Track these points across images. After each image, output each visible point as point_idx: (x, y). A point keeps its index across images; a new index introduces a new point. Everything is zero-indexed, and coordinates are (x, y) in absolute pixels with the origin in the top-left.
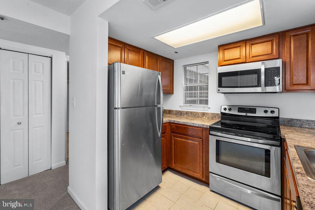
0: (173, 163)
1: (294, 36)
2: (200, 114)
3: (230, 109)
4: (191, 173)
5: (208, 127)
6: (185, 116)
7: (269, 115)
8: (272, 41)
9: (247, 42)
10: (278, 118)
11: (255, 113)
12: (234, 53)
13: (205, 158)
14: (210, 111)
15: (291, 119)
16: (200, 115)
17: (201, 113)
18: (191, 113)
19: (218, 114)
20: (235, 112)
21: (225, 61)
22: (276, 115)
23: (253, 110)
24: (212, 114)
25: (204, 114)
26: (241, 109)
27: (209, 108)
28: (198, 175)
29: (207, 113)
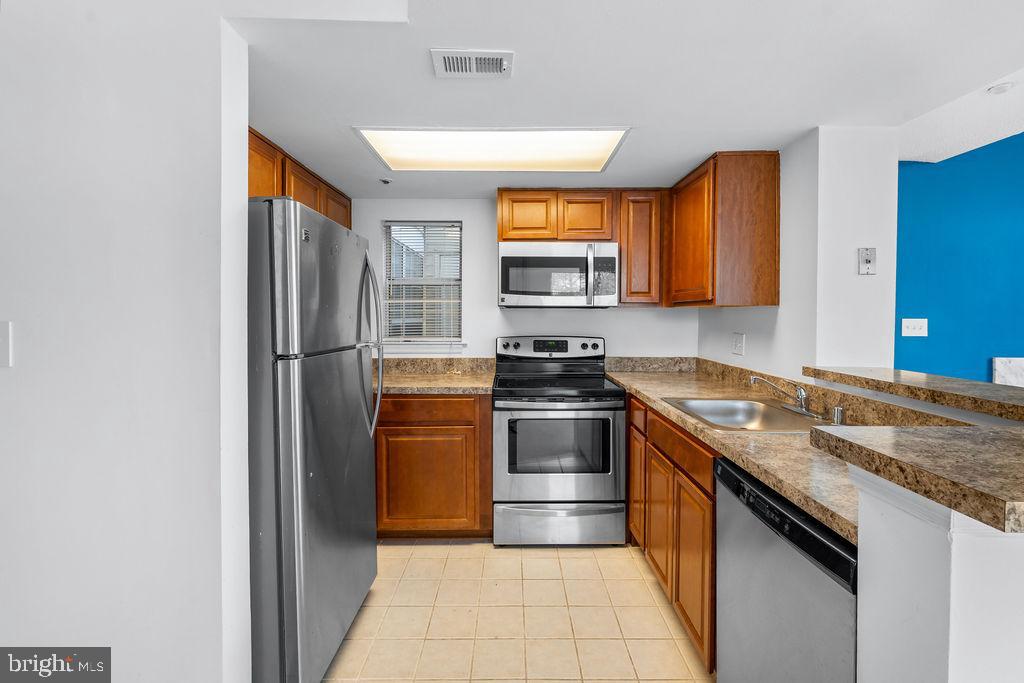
0: (385, 515)
1: (634, 202)
2: (439, 364)
3: (517, 346)
4: (442, 524)
5: (490, 393)
6: (394, 372)
7: (589, 352)
8: (601, 202)
9: (560, 195)
10: (602, 358)
11: (567, 351)
12: (532, 213)
13: (480, 472)
14: (466, 354)
15: (621, 358)
16: (440, 366)
17: (442, 360)
18: (413, 362)
19: (486, 360)
20: (527, 352)
21: (515, 229)
22: (599, 352)
23: (562, 346)
24: (473, 360)
25: (449, 363)
26: (540, 345)
27: (465, 345)
28: (461, 522)
29: (459, 360)
